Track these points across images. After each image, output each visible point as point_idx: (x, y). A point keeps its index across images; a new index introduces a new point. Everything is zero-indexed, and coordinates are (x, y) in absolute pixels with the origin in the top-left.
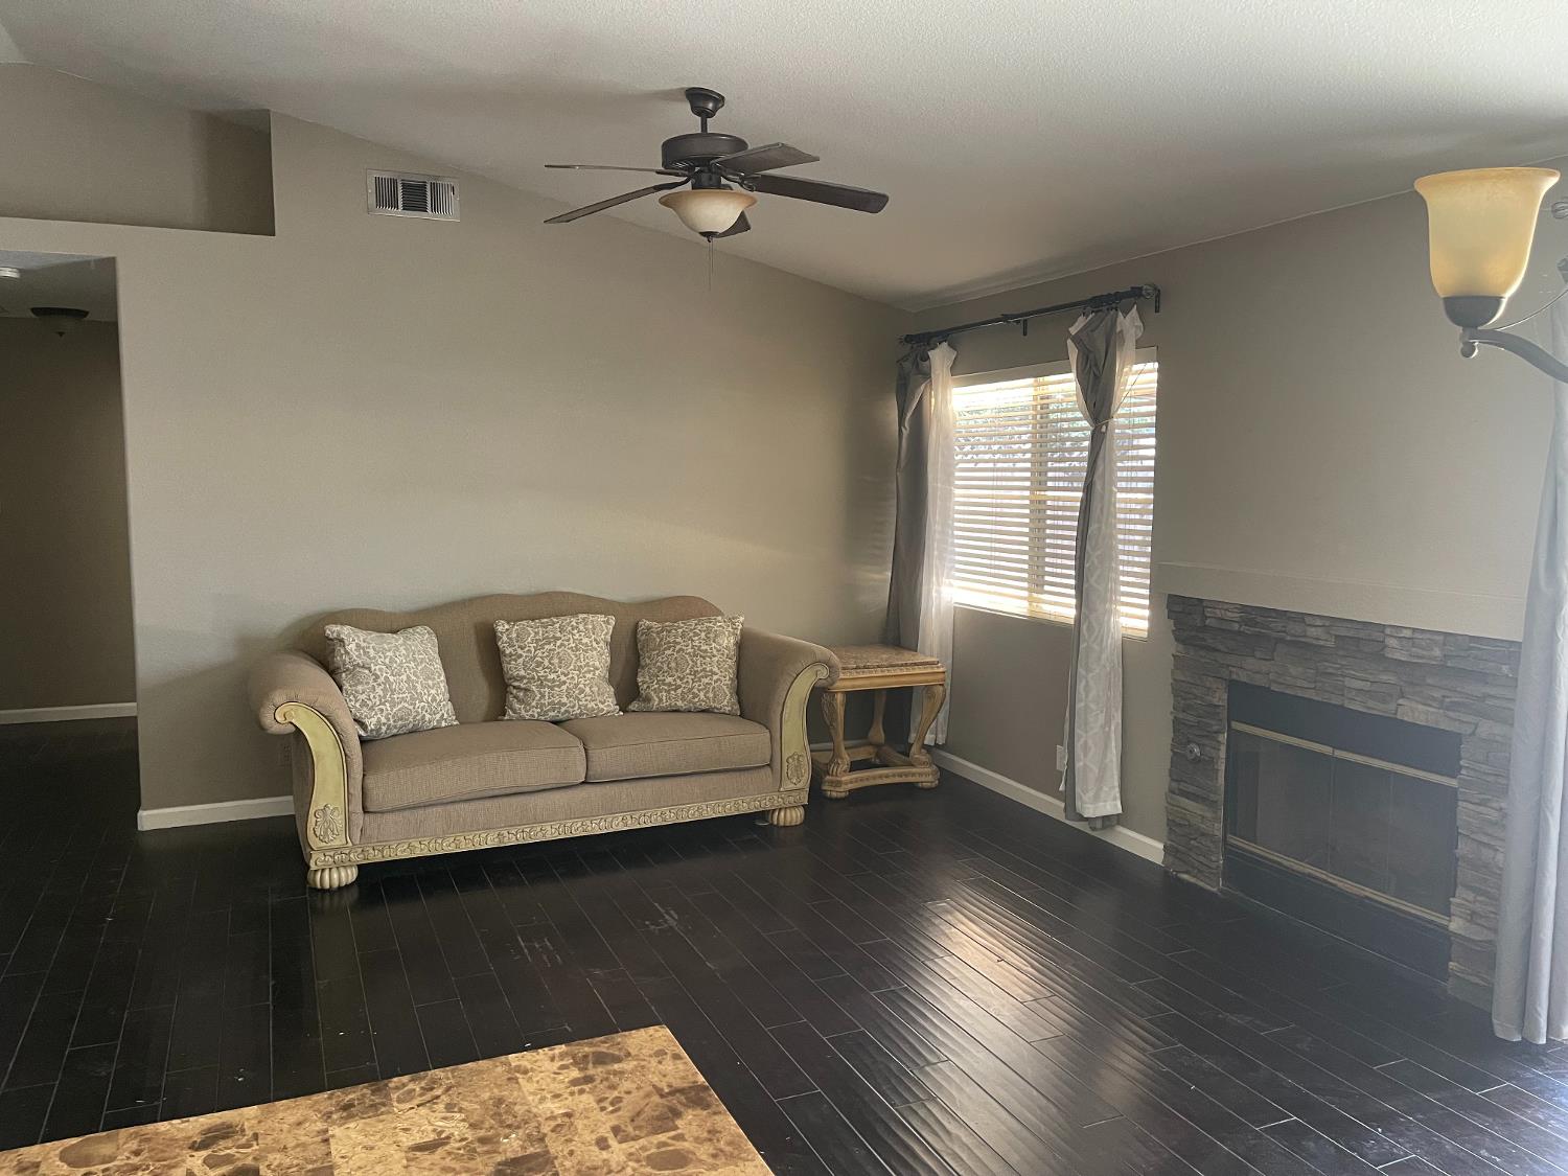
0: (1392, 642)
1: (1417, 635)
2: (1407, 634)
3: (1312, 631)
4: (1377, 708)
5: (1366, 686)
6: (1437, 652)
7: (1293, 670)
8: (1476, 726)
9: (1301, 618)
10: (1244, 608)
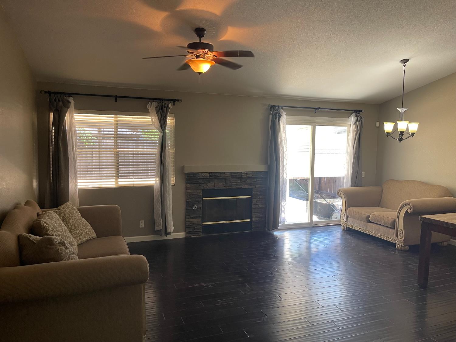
0: (243, 175)
1: (248, 173)
2: (246, 173)
3: (226, 175)
4: (238, 187)
5: (235, 184)
6: (251, 175)
7: (220, 184)
8: (256, 186)
9: (224, 173)
10: (210, 173)
